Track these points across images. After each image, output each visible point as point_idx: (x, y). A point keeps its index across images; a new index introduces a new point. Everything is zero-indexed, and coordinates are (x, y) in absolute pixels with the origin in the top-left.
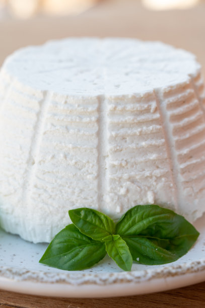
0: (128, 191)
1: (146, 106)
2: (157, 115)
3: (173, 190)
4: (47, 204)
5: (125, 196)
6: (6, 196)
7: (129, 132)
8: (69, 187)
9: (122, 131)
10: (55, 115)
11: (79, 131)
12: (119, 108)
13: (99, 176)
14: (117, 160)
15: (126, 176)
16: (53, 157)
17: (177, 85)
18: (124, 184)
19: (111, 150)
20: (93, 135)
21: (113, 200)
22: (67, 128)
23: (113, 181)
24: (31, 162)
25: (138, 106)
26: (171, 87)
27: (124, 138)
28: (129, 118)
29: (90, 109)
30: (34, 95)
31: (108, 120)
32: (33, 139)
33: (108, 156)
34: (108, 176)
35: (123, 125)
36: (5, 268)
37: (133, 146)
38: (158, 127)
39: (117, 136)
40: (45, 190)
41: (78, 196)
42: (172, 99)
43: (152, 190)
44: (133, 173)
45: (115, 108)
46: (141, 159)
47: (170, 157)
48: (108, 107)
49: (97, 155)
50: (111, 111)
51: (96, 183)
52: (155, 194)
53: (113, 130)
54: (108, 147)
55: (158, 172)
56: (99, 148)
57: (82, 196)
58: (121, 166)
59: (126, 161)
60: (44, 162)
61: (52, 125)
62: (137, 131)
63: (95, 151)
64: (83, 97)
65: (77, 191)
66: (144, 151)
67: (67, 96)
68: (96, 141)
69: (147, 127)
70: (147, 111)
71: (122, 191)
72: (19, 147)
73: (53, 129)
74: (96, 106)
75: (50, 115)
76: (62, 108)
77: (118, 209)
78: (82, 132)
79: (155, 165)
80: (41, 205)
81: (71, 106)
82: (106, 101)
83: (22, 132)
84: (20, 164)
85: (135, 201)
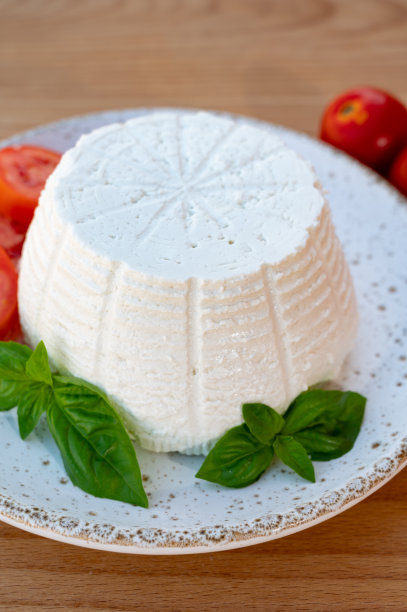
0: (313, 364)
1: (309, 258)
2: (319, 264)
4: (227, 414)
5: (311, 370)
7: (301, 297)
8: (251, 388)
9: (295, 301)
10: (213, 308)
11: (249, 318)
12: (288, 273)
13: (282, 363)
14: (296, 335)
15: (308, 348)
16: (225, 361)
18: (308, 359)
19: (288, 326)
20: (266, 318)
21: (299, 380)
22: (233, 319)
23: (296, 361)
24: (191, 372)
25: (303, 263)
26: (318, 218)
27: (297, 307)
28: (298, 282)
29: (258, 288)
30: (172, 287)
31: (278, 293)
32: (189, 345)
33: (284, 334)
34: (290, 356)
35: (294, 293)
37: (308, 311)
39: (291, 308)
40: (222, 400)
41: (264, 393)
42: (322, 233)
43: (332, 350)
44: (313, 343)
45: (283, 277)
46: (317, 322)
47: (336, 304)
48: (275, 278)
49: (274, 339)
50: (279, 281)
51: (279, 371)
52: (334, 353)
53: (285, 304)
54: (285, 324)
56: (275, 328)
57: (268, 391)
58: (302, 341)
60: (212, 368)
61: (214, 321)
62: (308, 292)
63: (272, 335)
64: (245, 276)
65: (261, 388)
66: (317, 312)
67: (225, 282)
68: (270, 324)
69: (316, 281)
71: (308, 366)
72: (170, 359)
73: (217, 326)
74: (261, 281)
75: (208, 311)
76: (223, 297)
77: (305, 388)
78: (254, 319)
79: (328, 321)
80: (220, 418)
81: (233, 291)
82: (270, 271)
83: (168, 338)
84: (176, 379)
85: (318, 370)
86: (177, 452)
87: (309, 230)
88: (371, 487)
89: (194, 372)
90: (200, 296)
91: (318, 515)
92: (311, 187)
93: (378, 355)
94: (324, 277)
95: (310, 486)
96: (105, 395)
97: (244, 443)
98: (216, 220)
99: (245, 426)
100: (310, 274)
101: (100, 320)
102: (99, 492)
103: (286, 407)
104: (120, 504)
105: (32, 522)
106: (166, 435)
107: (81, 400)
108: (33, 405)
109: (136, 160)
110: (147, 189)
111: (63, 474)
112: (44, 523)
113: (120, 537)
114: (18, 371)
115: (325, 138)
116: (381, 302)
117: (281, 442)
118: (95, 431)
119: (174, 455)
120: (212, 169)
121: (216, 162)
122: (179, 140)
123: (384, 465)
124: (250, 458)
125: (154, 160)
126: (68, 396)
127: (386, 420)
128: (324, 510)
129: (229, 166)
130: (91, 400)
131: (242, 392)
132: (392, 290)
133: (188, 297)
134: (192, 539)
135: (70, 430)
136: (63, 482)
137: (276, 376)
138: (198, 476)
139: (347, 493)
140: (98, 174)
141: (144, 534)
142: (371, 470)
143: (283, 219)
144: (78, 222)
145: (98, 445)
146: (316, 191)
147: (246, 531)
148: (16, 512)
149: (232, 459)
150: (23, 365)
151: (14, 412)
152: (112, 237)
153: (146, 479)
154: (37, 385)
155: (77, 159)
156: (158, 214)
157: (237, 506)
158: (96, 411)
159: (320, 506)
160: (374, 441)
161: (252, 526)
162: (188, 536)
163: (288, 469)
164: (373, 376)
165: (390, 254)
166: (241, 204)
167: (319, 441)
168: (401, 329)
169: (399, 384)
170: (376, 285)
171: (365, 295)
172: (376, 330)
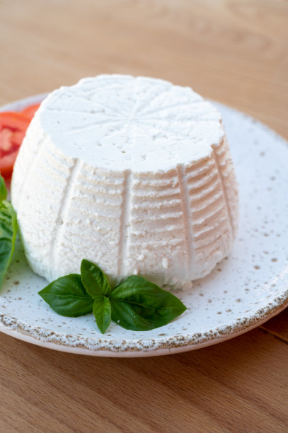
0: (145, 257)
1: (169, 182)
2: (178, 191)
3: (186, 256)
4: (72, 261)
5: (142, 261)
6: (35, 246)
7: (151, 206)
8: (93, 250)
9: (144, 205)
10: (84, 183)
11: (105, 201)
12: (144, 183)
13: (121, 243)
14: (138, 230)
15: (144, 244)
16: (80, 222)
17: (199, 160)
18: (143, 252)
19: (133, 221)
20: (117, 206)
21: (131, 264)
22: (94, 197)
23: (132, 248)
24: (59, 221)
25: (160, 182)
26: (194, 162)
27: (145, 211)
28: (151, 193)
29: (117, 183)
30: (65, 160)
31: (132, 194)
32: (63, 202)
33: (130, 225)
34: (129, 243)
35: (146, 199)
36: (33, 328)
37: (154, 218)
38: (178, 201)
39: (139, 209)
41: (100, 259)
42: (194, 174)
43: (168, 257)
44: (151, 243)
45: (139, 184)
46: (161, 230)
47: (187, 227)
48: (134, 182)
49: (120, 224)
50: (136, 185)
51: (117, 249)
52: (170, 260)
53: (135, 203)
54: (130, 218)
55: (174, 241)
56: (122, 218)
57: (104, 259)
58: (141, 236)
59: (146, 231)
60: (71, 225)
61: (81, 192)
62: (158, 205)
63: (118, 221)
64: (111, 171)
65: (100, 253)
66: (164, 223)
67: (96, 168)
68: (120, 212)
69: (168, 201)
70: (169, 186)
71: (140, 257)
72: (49, 207)
73: (81, 196)
74: (123, 179)
75: (79, 184)
76: (90, 178)
77: (135, 273)
78: (107, 203)
79: (172, 235)
80: (67, 262)
81: (99, 177)
82: (132, 176)
83: (53, 192)
84: (49, 222)
85: (151, 266)
87: (180, 167)
88: (126, 350)
89: (62, 223)
90: (78, 172)
91: (77, 346)
92: (209, 144)
93: (225, 292)
96: (16, 219)
98: (128, 139)
100: (164, 193)
106: (36, 260)
109: (118, 95)
110: (107, 110)
116: (260, 264)
118: (2, 239)
120: (158, 115)
121: (164, 113)
122: (157, 95)
123: (147, 343)
124: (75, 299)
125: (129, 99)
126: (3, 213)
127: (186, 327)
128: (83, 345)
129: (170, 117)
130: (11, 220)
131: (86, 250)
132: (274, 260)
133: (72, 169)
137: (113, 252)
138: (40, 293)
139: (107, 344)
140: (88, 93)
142: (136, 341)
143: (171, 154)
152: (59, 123)
153: (17, 283)
157: (46, 321)
164: (210, 301)
166: (154, 137)
167: (128, 313)
168: (256, 284)
169: (219, 313)
170: (266, 253)
171: (253, 256)
172: (241, 278)
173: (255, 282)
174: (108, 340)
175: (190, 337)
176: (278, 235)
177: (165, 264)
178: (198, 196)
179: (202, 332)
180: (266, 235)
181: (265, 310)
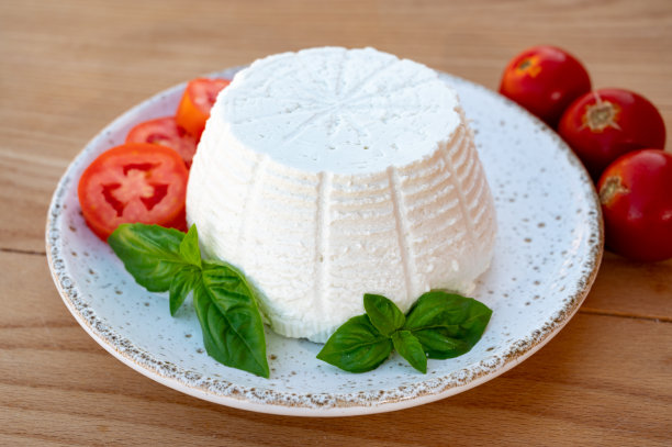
0: (435, 268)
1: (436, 167)
2: (448, 175)
4: (349, 302)
5: (431, 273)
7: (426, 202)
8: (373, 279)
9: (419, 204)
10: (341, 201)
11: (373, 213)
12: (413, 177)
13: (404, 260)
14: (419, 236)
15: (431, 251)
16: (349, 249)
18: (430, 261)
19: (411, 227)
20: (389, 215)
21: (421, 281)
22: (359, 213)
23: (418, 260)
24: (318, 258)
25: (430, 170)
26: (451, 135)
27: (421, 210)
28: (423, 187)
29: (383, 186)
30: (305, 179)
31: (402, 194)
32: (318, 232)
33: (407, 234)
34: (413, 255)
35: (418, 196)
37: (432, 216)
39: (414, 210)
40: (345, 288)
41: (385, 286)
42: (455, 149)
43: (457, 258)
44: (437, 246)
45: (408, 180)
46: (442, 228)
47: (465, 216)
48: (401, 179)
49: (397, 237)
50: (404, 183)
51: (401, 267)
52: (459, 261)
53: (409, 205)
54: (407, 224)
55: (459, 236)
56: (399, 227)
57: (390, 285)
58: (425, 242)
59: (428, 235)
60: (337, 257)
61: (340, 212)
62: (434, 198)
63: (395, 232)
64: (371, 175)
65: (383, 281)
66: (442, 219)
67: (353, 177)
68: (394, 222)
69: (442, 191)
70: (438, 172)
71: (430, 268)
73: (342, 217)
74: (387, 181)
75: (335, 202)
76: (349, 191)
77: (428, 290)
78: (378, 215)
79: (454, 230)
80: (343, 305)
81: (360, 186)
82: (396, 173)
83: (299, 225)
84: (305, 264)
85: (442, 275)
86: (306, 339)
87: (440, 145)
88: (473, 378)
89: (322, 259)
90: (329, 189)
91: (418, 395)
92: (452, 110)
93: (514, 279)
94: (452, 187)
95: (420, 376)
96: (244, 276)
97: (365, 332)
98: (357, 131)
99: (366, 316)
100: (436, 182)
101: (244, 207)
102: (228, 363)
103: (409, 307)
104: (246, 373)
105: (162, 372)
106: (294, 318)
107: (223, 281)
108: (183, 284)
109: (298, 81)
110: (302, 103)
111: (201, 346)
112: (172, 373)
113: (235, 391)
114: (174, 254)
115: (504, 91)
116: (528, 235)
117: (400, 337)
118: (232, 309)
119: (304, 340)
120: (365, 91)
121: (370, 87)
122: (341, 67)
123: (491, 362)
124: (369, 347)
125: (315, 82)
126: (213, 276)
127: (506, 332)
128: (425, 391)
129: (381, 90)
130: (232, 281)
131: (365, 281)
132: (541, 225)
133: (319, 188)
134: (298, 400)
135: (211, 306)
136: (199, 351)
137: (398, 273)
138: (319, 357)
139: (450, 380)
140: (262, 89)
141: (257, 391)
142: (478, 364)
143: (419, 133)
144: (236, 123)
145: (232, 320)
146: (455, 114)
147: (348, 399)
148: (150, 363)
149: (352, 345)
150: (178, 247)
151: (167, 295)
152: (262, 136)
153: (273, 358)
154: (188, 267)
155: (248, 76)
156: (306, 123)
157: (349, 385)
158: (236, 292)
159: (422, 388)
160: (491, 345)
161: (354, 396)
162: (296, 398)
163: (406, 362)
164: (506, 296)
165: (546, 195)
166: (384, 120)
167: (437, 340)
168: (541, 258)
169: (528, 304)
170: (526, 220)
171: (515, 229)
172: (518, 258)
173: (538, 256)
174: (448, 375)
175: (530, 338)
176: (526, 196)
177: (455, 266)
178: (466, 174)
179: (539, 328)
180: (512, 200)
181: (584, 280)
